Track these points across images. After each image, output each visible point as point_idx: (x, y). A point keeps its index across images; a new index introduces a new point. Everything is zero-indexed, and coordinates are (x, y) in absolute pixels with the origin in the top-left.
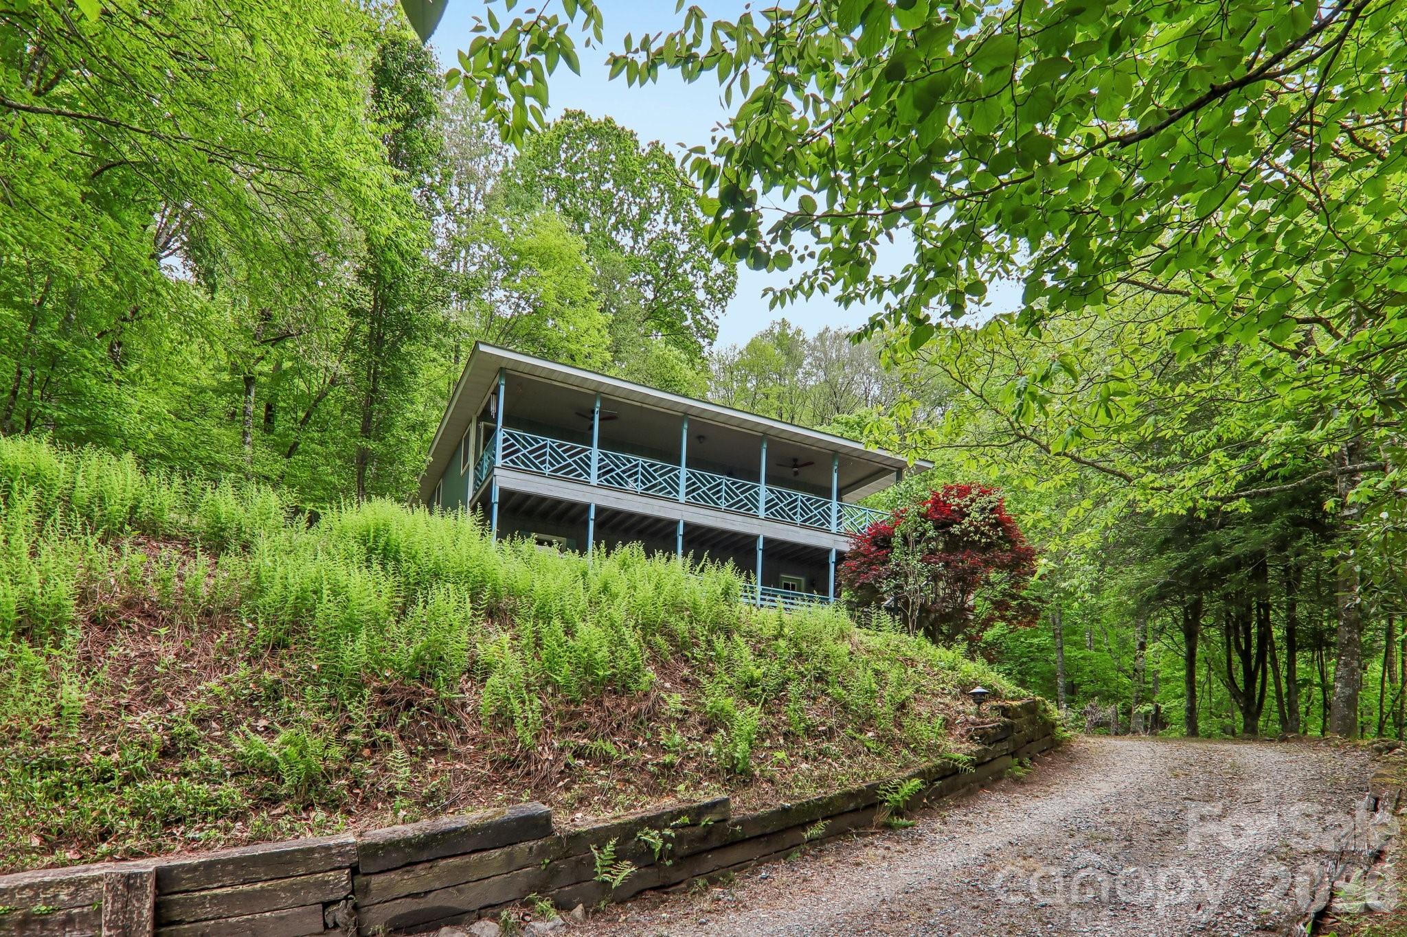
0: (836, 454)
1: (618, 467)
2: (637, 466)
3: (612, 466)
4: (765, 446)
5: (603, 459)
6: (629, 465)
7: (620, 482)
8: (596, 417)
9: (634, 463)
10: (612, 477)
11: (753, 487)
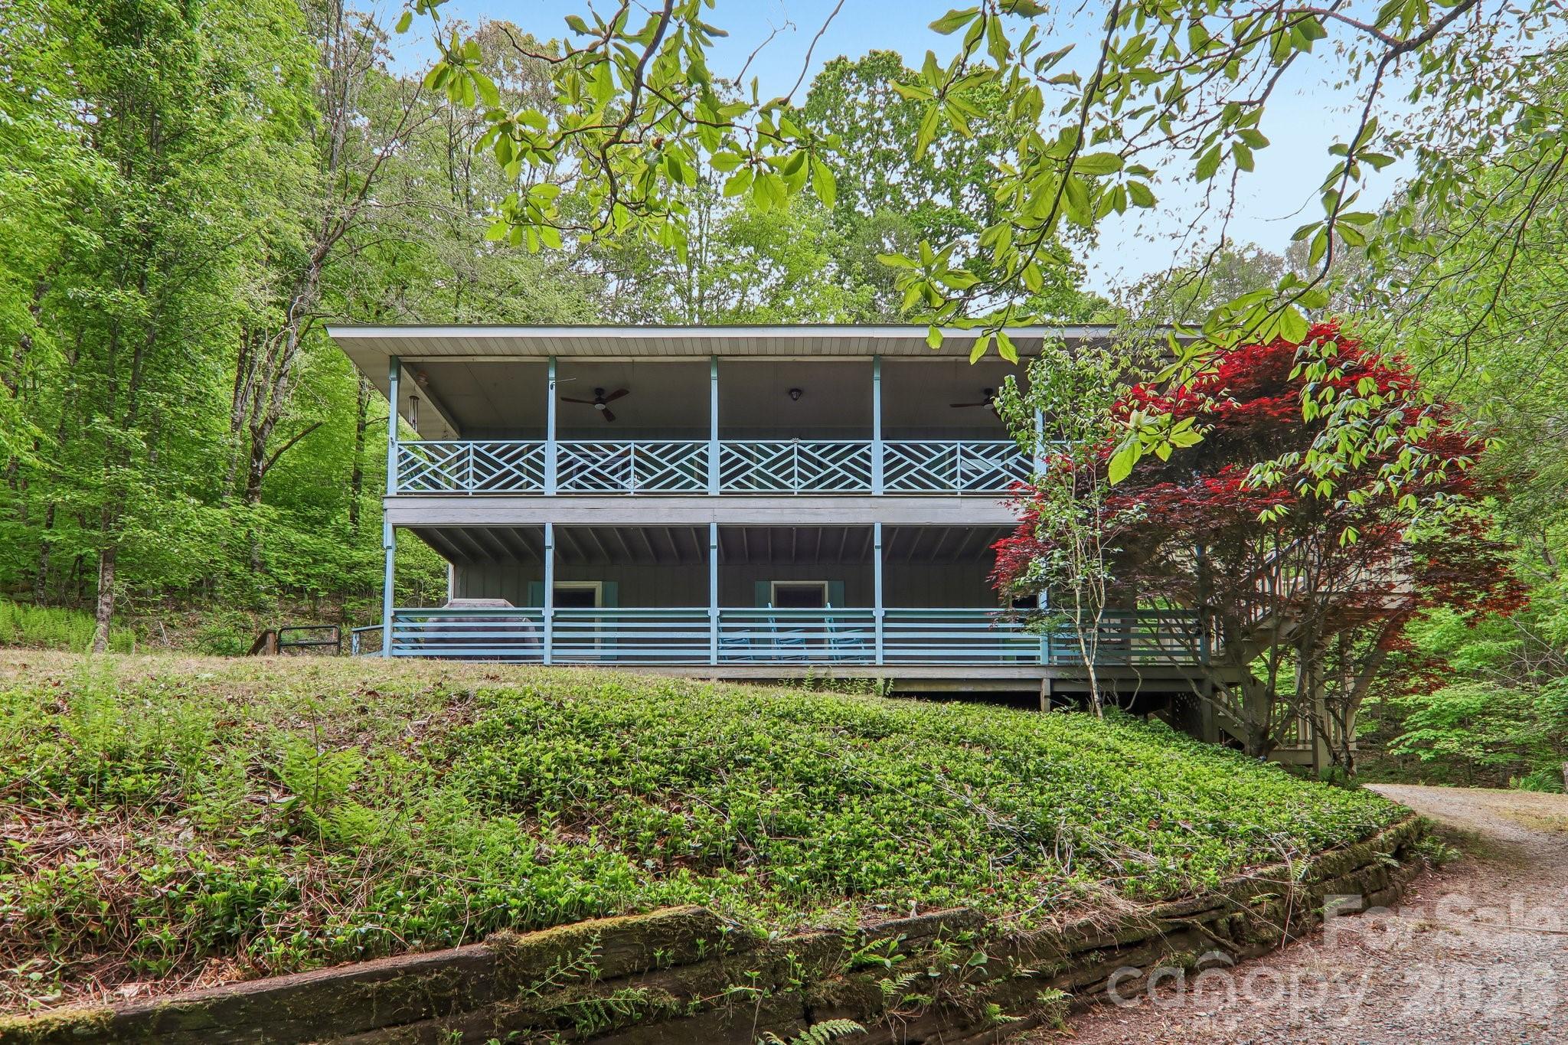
1: (595, 461)
2: (628, 452)
3: (583, 461)
4: (877, 375)
5: (565, 455)
6: (613, 455)
7: (600, 483)
8: (552, 394)
9: (622, 450)
10: (584, 478)
11: (856, 448)
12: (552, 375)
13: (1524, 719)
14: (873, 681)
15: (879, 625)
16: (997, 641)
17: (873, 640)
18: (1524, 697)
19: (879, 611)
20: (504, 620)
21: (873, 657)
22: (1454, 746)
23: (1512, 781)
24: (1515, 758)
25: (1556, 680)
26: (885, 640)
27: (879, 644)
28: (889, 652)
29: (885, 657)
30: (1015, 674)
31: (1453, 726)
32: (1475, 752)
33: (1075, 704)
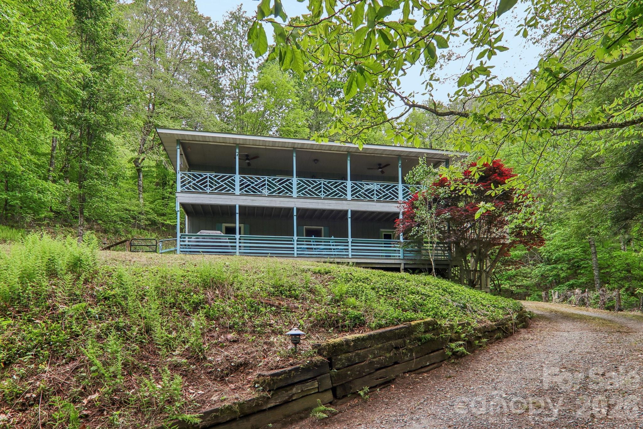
0: (399, 156)
1: (253, 183)
2: (264, 181)
3: (249, 183)
4: (349, 159)
5: (242, 180)
6: (259, 181)
7: (254, 191)
8: (237, 158)
9: (263, 179)
10: (249, 189)
11: (343, 183)
12: (237, 151)
13: (529, 278)
14: (349, 263)
15: (350, 244)
16: (379, 250)
17: (348, 249)
18: (529, 270)
19: (350, 239)
20: (220, 239)
21: (348, 255)
22: (507, 286)
23: (527, 298)
24: (525, 290)
25: (539, 265)
26: (352, 249)
27: (350, 251)
28: (353, 253)
29: (352, 255)
30: (393, 261)
31: (506, 280)
32: (514, 288)
33: (411, 271)
